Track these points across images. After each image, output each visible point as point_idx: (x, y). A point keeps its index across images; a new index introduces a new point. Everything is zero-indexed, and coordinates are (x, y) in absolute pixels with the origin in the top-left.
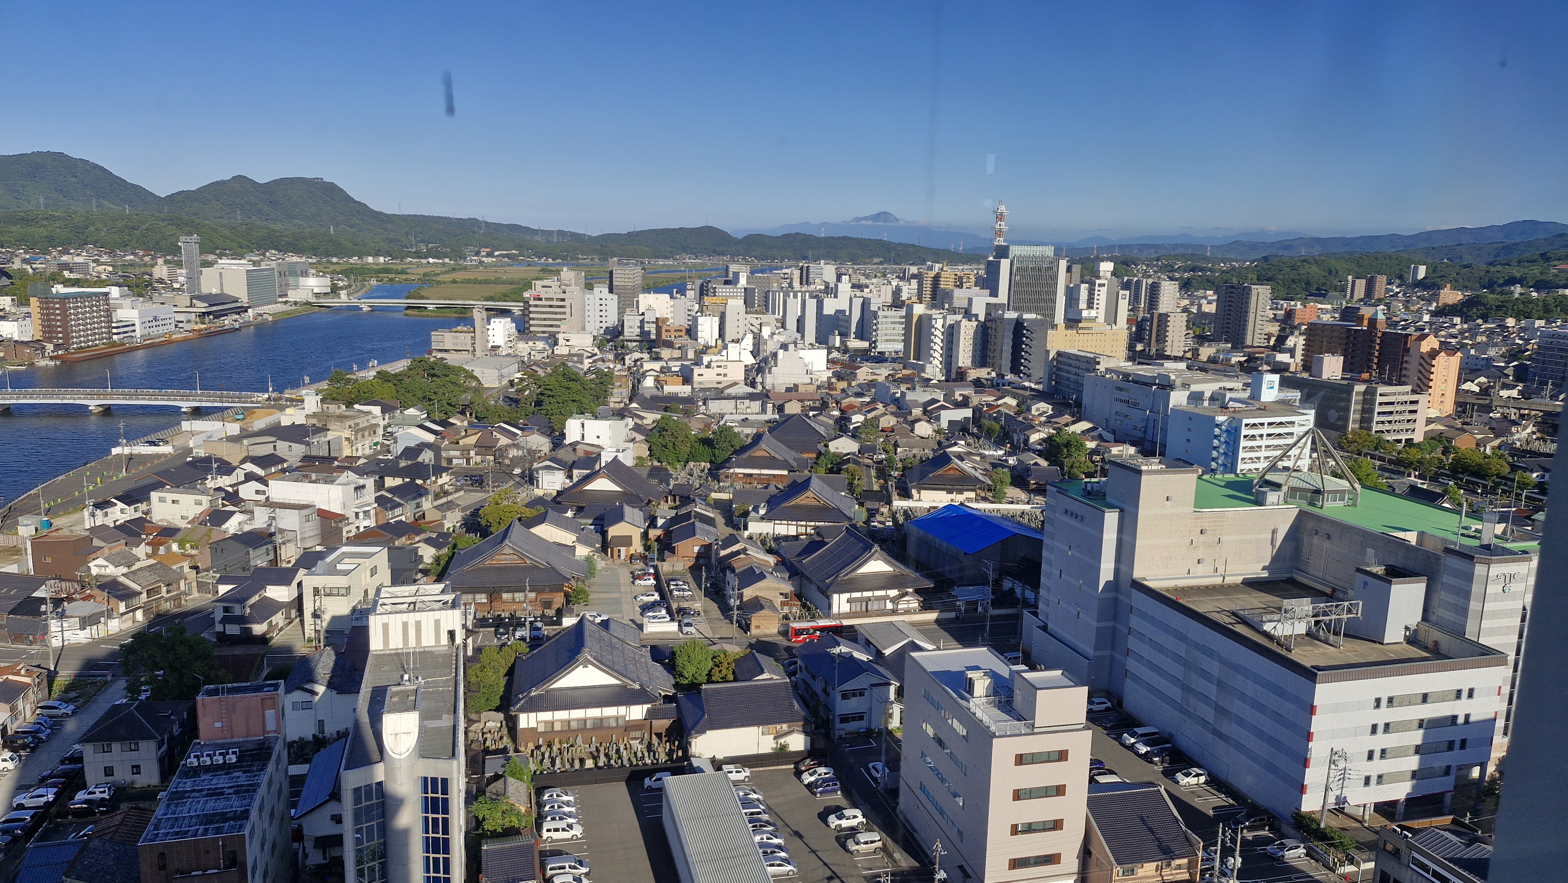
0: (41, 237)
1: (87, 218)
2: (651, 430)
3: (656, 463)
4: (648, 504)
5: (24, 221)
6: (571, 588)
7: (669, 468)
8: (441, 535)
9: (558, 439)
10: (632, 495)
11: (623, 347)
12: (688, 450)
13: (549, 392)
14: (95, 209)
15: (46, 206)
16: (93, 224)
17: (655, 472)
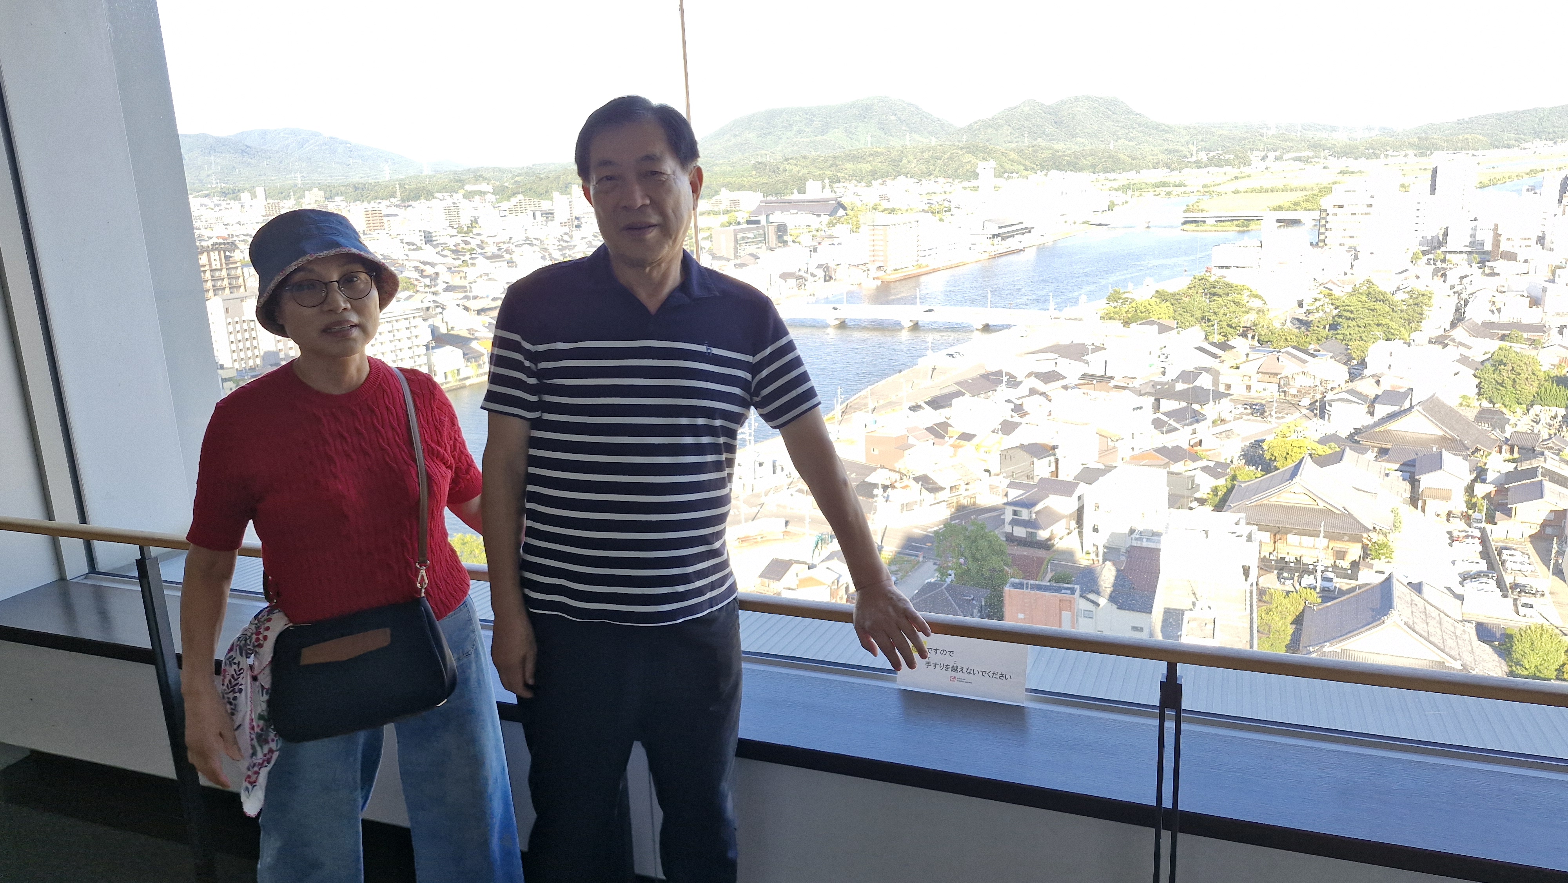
0: (867, 172)
1: (902, 152)
2: (1483, 362)
3: (1486, 404)
4: (1473, 453)
5: (855, 158)
6: (1370, 541)
7: (1504, 410)
8: (1218, 464)
9: (1357, 370)
10: (1453, 440)
11: (1444, 261)
12: (1534, 390)
13: (1348, 314)
14: (908, 143)
15: (872, 144)
16: (907, 157)
17: (1483, 415)
